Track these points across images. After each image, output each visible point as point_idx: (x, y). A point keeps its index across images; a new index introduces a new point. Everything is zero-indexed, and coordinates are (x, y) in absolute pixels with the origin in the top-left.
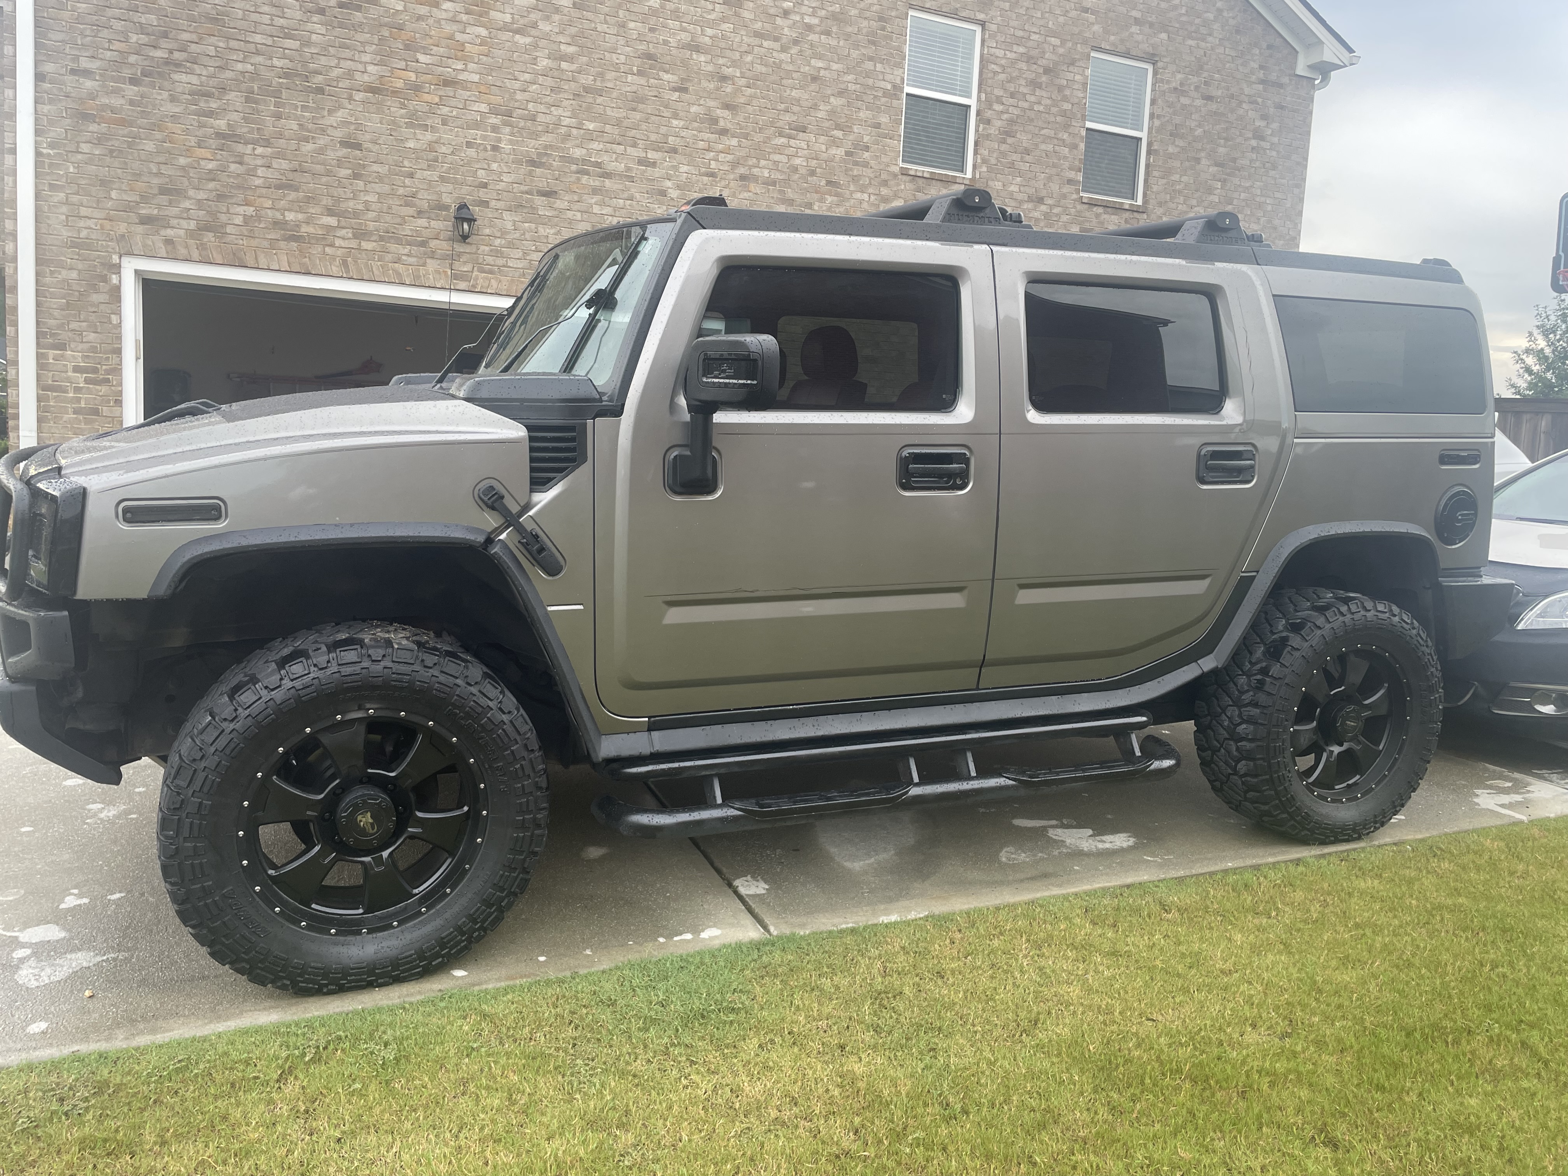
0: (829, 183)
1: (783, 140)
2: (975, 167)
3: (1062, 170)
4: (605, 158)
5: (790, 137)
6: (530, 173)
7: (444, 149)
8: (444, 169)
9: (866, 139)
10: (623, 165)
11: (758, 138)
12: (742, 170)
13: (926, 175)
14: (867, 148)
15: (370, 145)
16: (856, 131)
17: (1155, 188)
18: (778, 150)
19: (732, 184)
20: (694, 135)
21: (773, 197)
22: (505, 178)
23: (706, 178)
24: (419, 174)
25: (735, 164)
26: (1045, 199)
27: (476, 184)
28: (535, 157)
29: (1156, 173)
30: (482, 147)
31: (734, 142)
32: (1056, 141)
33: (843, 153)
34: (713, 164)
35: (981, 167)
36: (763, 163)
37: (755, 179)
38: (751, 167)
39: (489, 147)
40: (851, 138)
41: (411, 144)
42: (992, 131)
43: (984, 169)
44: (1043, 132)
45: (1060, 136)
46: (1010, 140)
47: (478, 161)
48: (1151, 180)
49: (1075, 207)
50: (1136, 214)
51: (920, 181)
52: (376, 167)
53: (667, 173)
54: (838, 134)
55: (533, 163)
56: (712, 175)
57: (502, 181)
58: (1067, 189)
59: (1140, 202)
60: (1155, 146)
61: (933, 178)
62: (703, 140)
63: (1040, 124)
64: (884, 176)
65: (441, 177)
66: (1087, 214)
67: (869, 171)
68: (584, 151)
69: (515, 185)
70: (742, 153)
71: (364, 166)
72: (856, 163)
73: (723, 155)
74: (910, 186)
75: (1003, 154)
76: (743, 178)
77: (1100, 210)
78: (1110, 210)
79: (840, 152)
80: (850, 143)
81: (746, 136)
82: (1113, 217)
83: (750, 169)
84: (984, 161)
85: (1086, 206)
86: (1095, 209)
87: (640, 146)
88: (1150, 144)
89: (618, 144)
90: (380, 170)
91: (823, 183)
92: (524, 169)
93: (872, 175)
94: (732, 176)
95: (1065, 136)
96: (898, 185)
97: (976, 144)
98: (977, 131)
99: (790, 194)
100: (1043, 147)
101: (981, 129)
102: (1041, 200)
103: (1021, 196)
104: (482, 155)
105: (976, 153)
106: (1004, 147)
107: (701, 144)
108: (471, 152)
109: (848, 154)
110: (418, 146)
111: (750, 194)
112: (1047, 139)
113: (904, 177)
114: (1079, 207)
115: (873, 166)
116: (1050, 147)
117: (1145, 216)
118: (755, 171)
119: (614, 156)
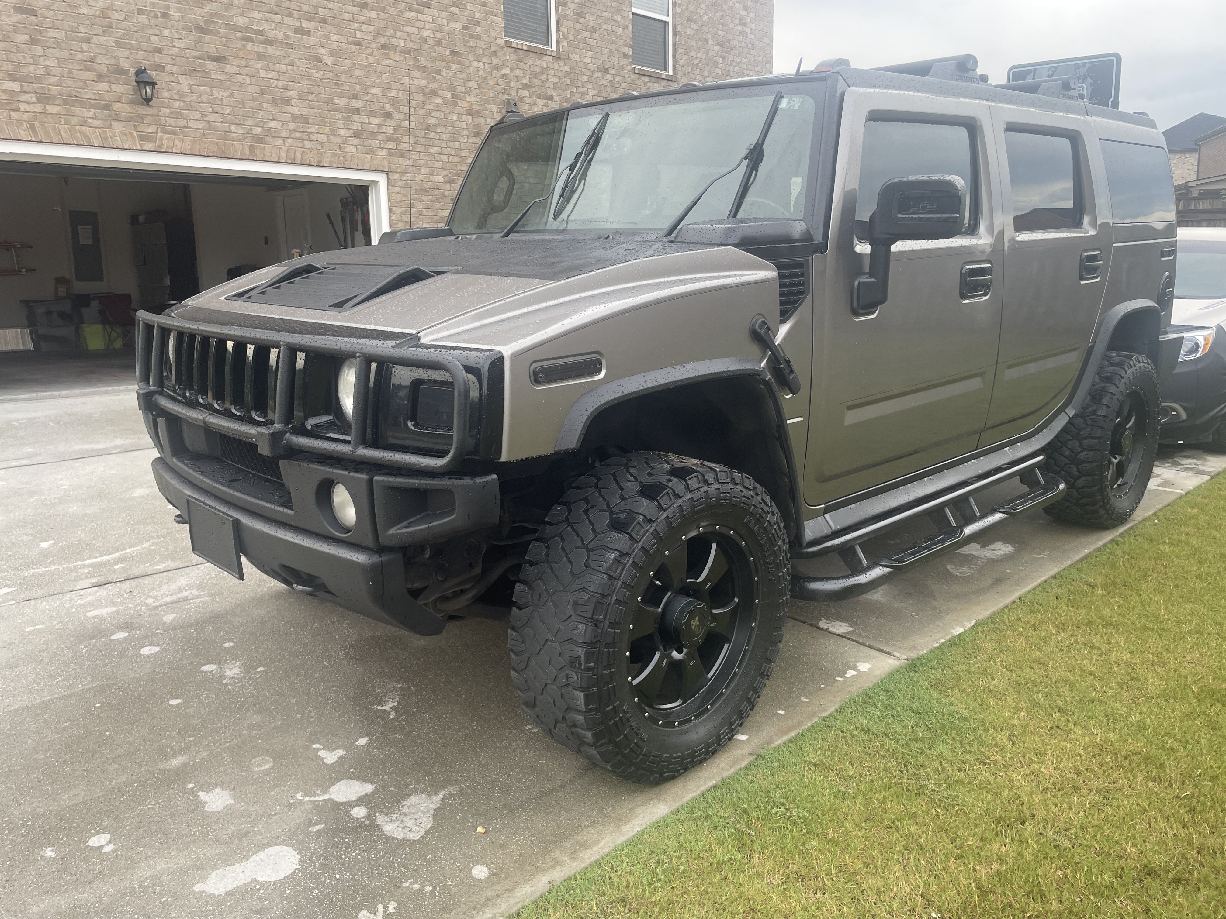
0: (452, 53)
1: (412, 14)
2: (558, 42)
3: (619, 46)
4: (265, 26)
5: (418, 12)
6: (200, 40)
7: (116, 16)
8: (118, 35)
9: (477, 15)
10: (282, 33)
11: (393, 11)
12: (382, 40)
13: (525, 48)
14: (478, 24)
15: (45, 12)
17: (681, 62)
18: (410, 23)
19: (376, 52)
21: (409, 65)
22: (177, 43)
23: (353, 47)
24: (95, 40)
25: (377, 34)
26: (610, 69)
27: (150, 49)
28: (202, 24)
29: (681, 51)
30: (152, 15)
32: (613, 23)
33: (461, 27)
34: (358, 34)
35: (563, 42)
36: (399, 34)
37: (394, 48)
38: (390, 37)
39: (159, 15)
40: (466, 13)
41: (84, 10)
42: (569, 12)
43: (565, 44)
44: (604, 14)
45: (616, 18)
46: (581, 20)
47: (151, 27)
48: (678, 56)
49: (630, 77)
50: (670, 82)
51: (521, 52)
52: (52, 33)
53: (320, 41)
54: (455, 10)
55: (201, 30)
56: (359, 44)
57: (174, 46)
58: (624, 62)
59: (671, 73)
60: (679, 29)
61: (529, 51)
62: (347, 12)
63: (601, 8)
64: (494, 48)
65: (117, 42)
66: (638, 82)
67: (482, 43)
68: (246, 20)
69: (187, 51)
70: (382, 24)
71: (41, 32)
72: (471, 36)
73: (365, 26)
74: (514, 57)
75: (578, 32)
76: (384, 47)
77: (646, 79)
78: (653, 79)
79: (459, 26)
80: (465, 18)
81: (383, 9)
82: (655, 84)
84: (565, 37)
85: (638, 76)
86: (643, 78)
87: (295, 16)
88: (675, 27)
89: (276, 14)
90: (57, 36)
91: (448, 53)
92: (193, 36)
93: (484, 47)
95: (619, 19)
96: (504, 55)
97: (557, 22)
98: (557, 11)
99: (423, 62)
100: (604, 26)
101: (560, 10)
102: (606, 70)
104: (153, 22)
105: (558, 30)
106: (578, 26)
108: (143, 19)
109: (465, 28)
110: (92, 12)
111: (391, 61)
112: (607, 20)
113: (509, 49)
114: (633, 76)
115: (484, 38)
116: (609, 27)
117: (676, 83)
118: (393, 41)
119: (273, 24)
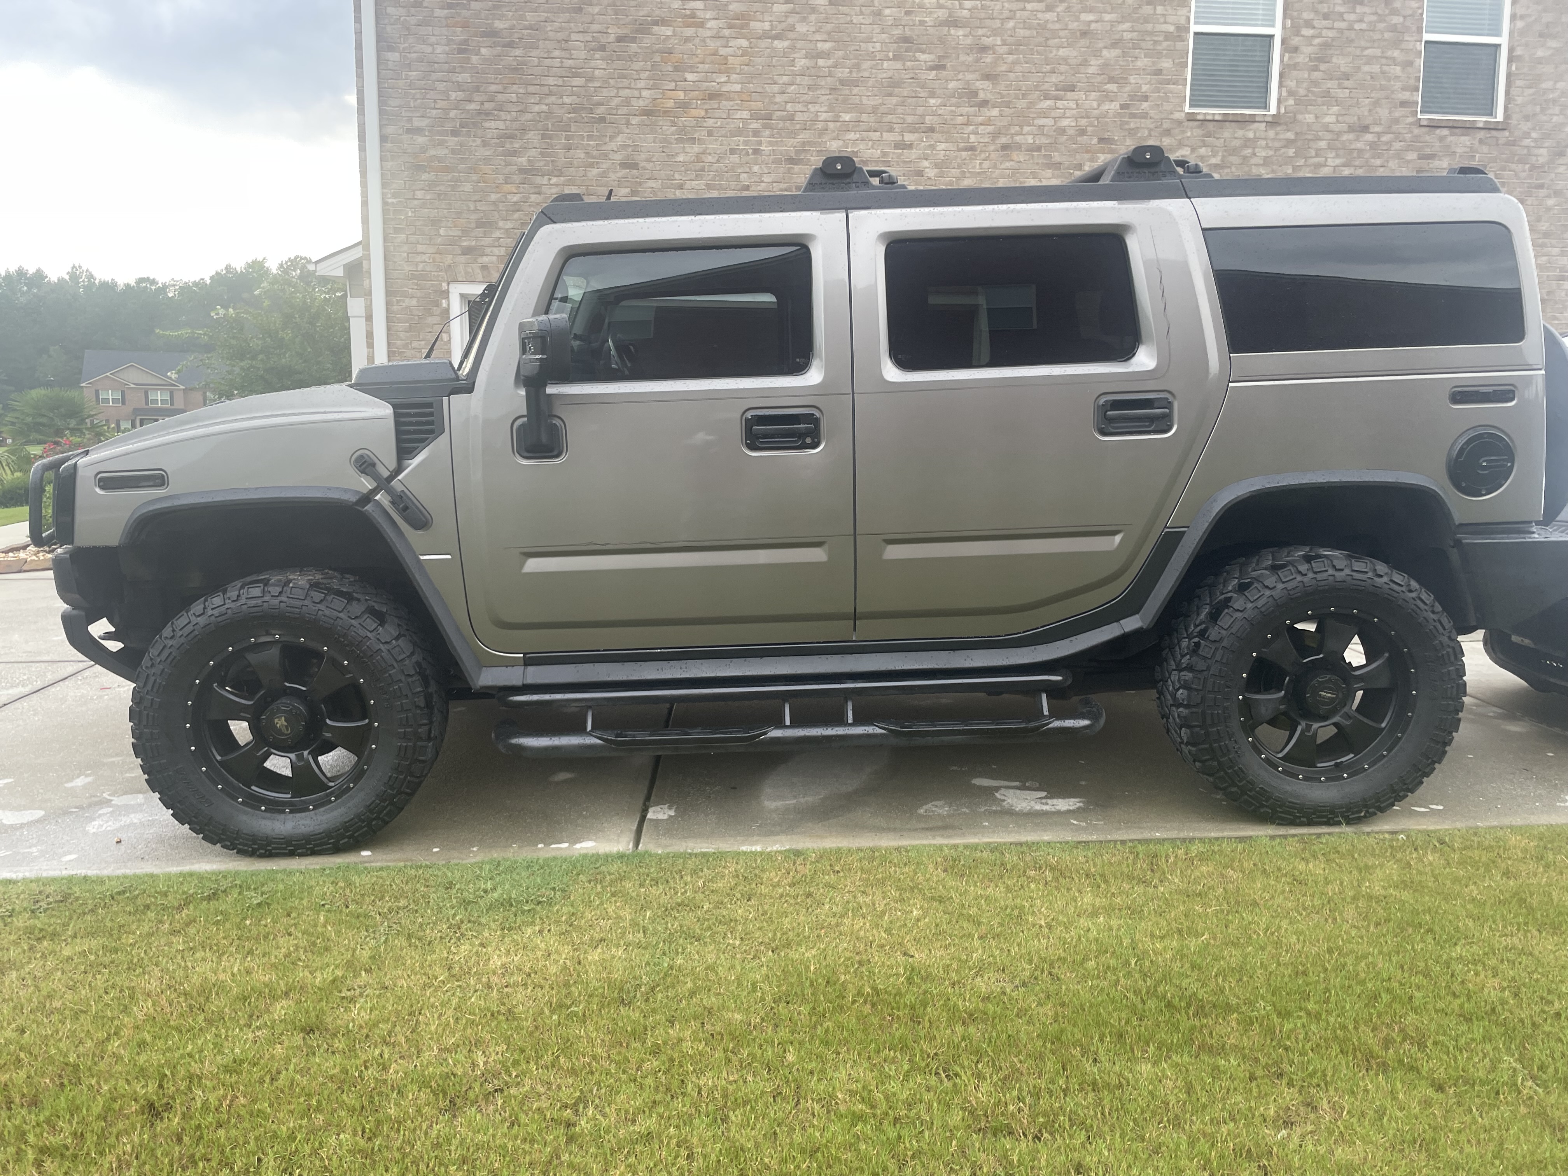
0: (1101, 140)
1: (1049, 103)
2: (1279, 101)
3: (1392, 92)
4: (861, 146)
5: (1057, 98)
6: (789, 172)
7: (710, 159)
8: (710, 177)
9: (1145, 88)
10: (879, 151)
11: (1021, 104)
12: (1003, 140)
13: (1217, 118)
14: (1146, 98)
15: (645, 164)
16: (1132, 81)
17: (1519, 100)
18: (1044, 114)
19: (994, 155)
20: (952, 111)
21: (1038, 164)
22: (766, 178)
23: (964, 154)
24: (688, 185)
25: (995, 136)
26: (1371, 127)
27: (738, 187)
28: (793, 155)
29: (1519, 83)
30: (744, 152)
31: (995, 112)
32: (1384, 61)
33: (1118, 107)
34: (973, 138)
35: (1286, 100)
36: (1026, 129)
37: (1018, 147)
38: (1013, 135)
39: (750, 151)
40: (1128, 89)
41: (681, 158)
42: (1301, 59)
43: (1291, 102)
44: (1366, 52)
45: (1389, 53)
46: (1323, 67)
47: (741, 165)
48: (1514, 91)
49: (1411, 132)
50: (1494, 133)
51: (1211, 125)
52: (651, 183)
53: (923, 153)
54: (1112, 87)
55: (791, 161)
56: (972, 149)
57: (763, 182)
58: (1398, 113)
59: (1500, 117)
60: (1519, 52)
61: (1226, 120)
62: (961, 115)
63: (1363, 43)
64: (1166, 126)
65: (707, 185)
66: (1427, 138)
67: (1148, 121)
68: (841, 143)
69: (775, 184)
70: (1005, 122)
71: (640, 184)
72: (1133, 116)
73: (982, 127)
74: (1198, 132)
75: (1315, 83)
76: (1005, 147)
77: (1445, 132)
78: (1457, 130)
79: (1115, 106)
80: (1126, 95)
81: (1008, 105)
82: (1463, 138)
83: (1012, 138)
84: (1291, 93)
85: (1427, 129)
86: (1438, 131)
87: (897, 130)
88: (1511, 50)
89: (875, 131)
90: (654, 185)
91: (1095, 141)
92: (783, 168)
93: (1152, 126)
94: (992, 148)
95: (1396, 53)
96: (1184, 132)
97: (1281, 76)
98: (1282, 61)
99: (1057, 157)
100: (1366, 68)
101: (1286, 58)
102: (1365, 129)
103: (1337, 128)
104: (745, 159)
105: (1281, 85)
106: (1316, 75)
107: (960, 119)
108: (735, 158)
109: (1123, 107)
110: (687, 159)
111: (1012, 163)
112: (1370, 60)
113: (1191, 124)
114: (1417, 131)
115: (1152, 115)
116: (1376, 68)
117: (1507, 133)
118: (1018, 139)
119: (870, 143)
